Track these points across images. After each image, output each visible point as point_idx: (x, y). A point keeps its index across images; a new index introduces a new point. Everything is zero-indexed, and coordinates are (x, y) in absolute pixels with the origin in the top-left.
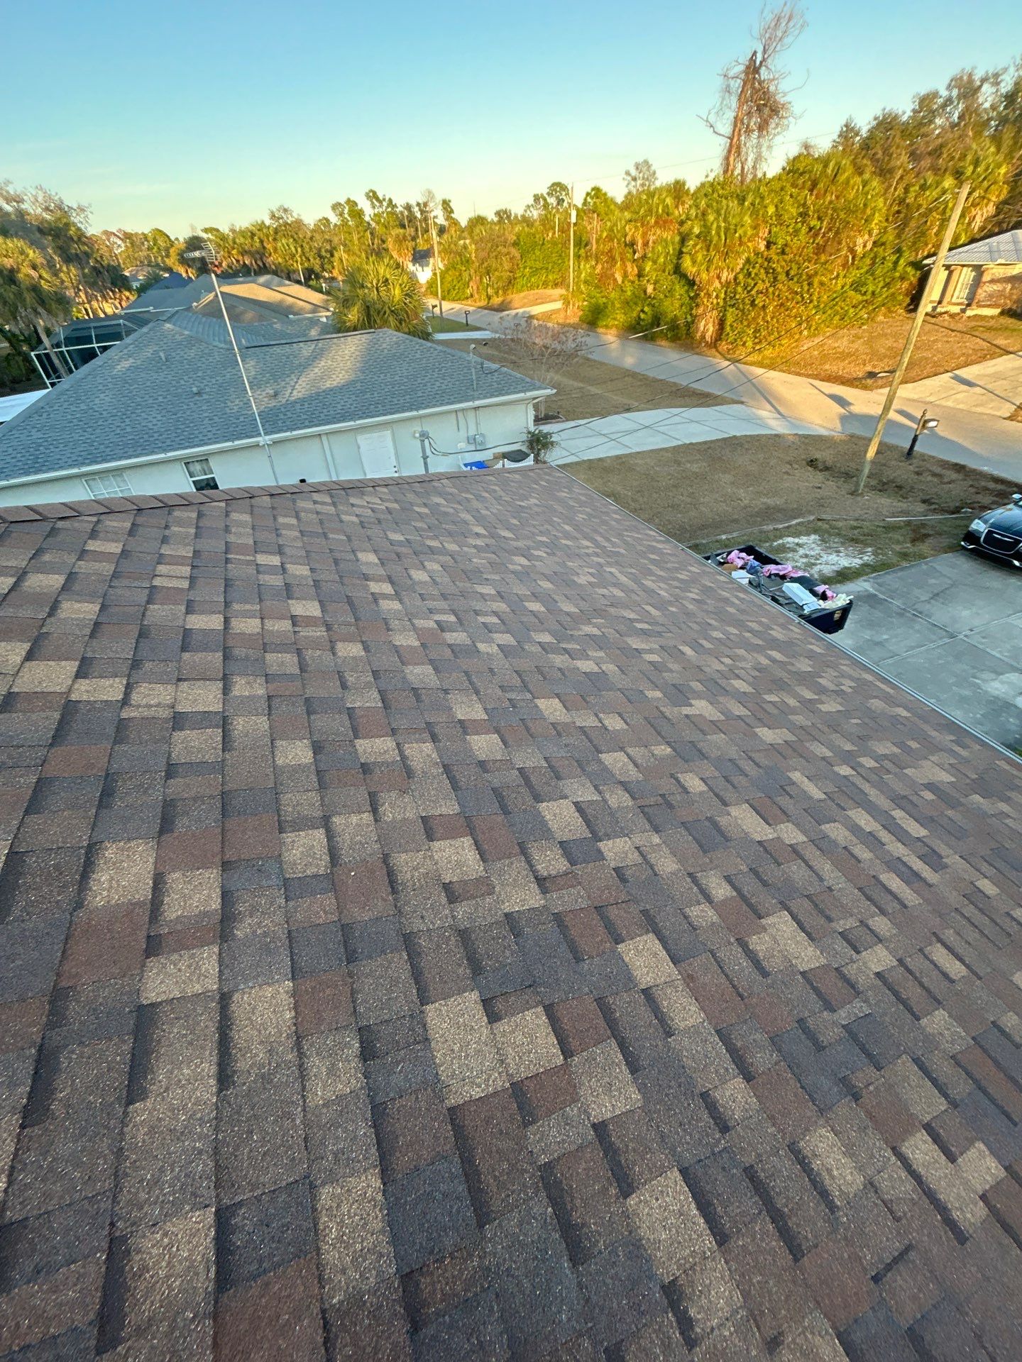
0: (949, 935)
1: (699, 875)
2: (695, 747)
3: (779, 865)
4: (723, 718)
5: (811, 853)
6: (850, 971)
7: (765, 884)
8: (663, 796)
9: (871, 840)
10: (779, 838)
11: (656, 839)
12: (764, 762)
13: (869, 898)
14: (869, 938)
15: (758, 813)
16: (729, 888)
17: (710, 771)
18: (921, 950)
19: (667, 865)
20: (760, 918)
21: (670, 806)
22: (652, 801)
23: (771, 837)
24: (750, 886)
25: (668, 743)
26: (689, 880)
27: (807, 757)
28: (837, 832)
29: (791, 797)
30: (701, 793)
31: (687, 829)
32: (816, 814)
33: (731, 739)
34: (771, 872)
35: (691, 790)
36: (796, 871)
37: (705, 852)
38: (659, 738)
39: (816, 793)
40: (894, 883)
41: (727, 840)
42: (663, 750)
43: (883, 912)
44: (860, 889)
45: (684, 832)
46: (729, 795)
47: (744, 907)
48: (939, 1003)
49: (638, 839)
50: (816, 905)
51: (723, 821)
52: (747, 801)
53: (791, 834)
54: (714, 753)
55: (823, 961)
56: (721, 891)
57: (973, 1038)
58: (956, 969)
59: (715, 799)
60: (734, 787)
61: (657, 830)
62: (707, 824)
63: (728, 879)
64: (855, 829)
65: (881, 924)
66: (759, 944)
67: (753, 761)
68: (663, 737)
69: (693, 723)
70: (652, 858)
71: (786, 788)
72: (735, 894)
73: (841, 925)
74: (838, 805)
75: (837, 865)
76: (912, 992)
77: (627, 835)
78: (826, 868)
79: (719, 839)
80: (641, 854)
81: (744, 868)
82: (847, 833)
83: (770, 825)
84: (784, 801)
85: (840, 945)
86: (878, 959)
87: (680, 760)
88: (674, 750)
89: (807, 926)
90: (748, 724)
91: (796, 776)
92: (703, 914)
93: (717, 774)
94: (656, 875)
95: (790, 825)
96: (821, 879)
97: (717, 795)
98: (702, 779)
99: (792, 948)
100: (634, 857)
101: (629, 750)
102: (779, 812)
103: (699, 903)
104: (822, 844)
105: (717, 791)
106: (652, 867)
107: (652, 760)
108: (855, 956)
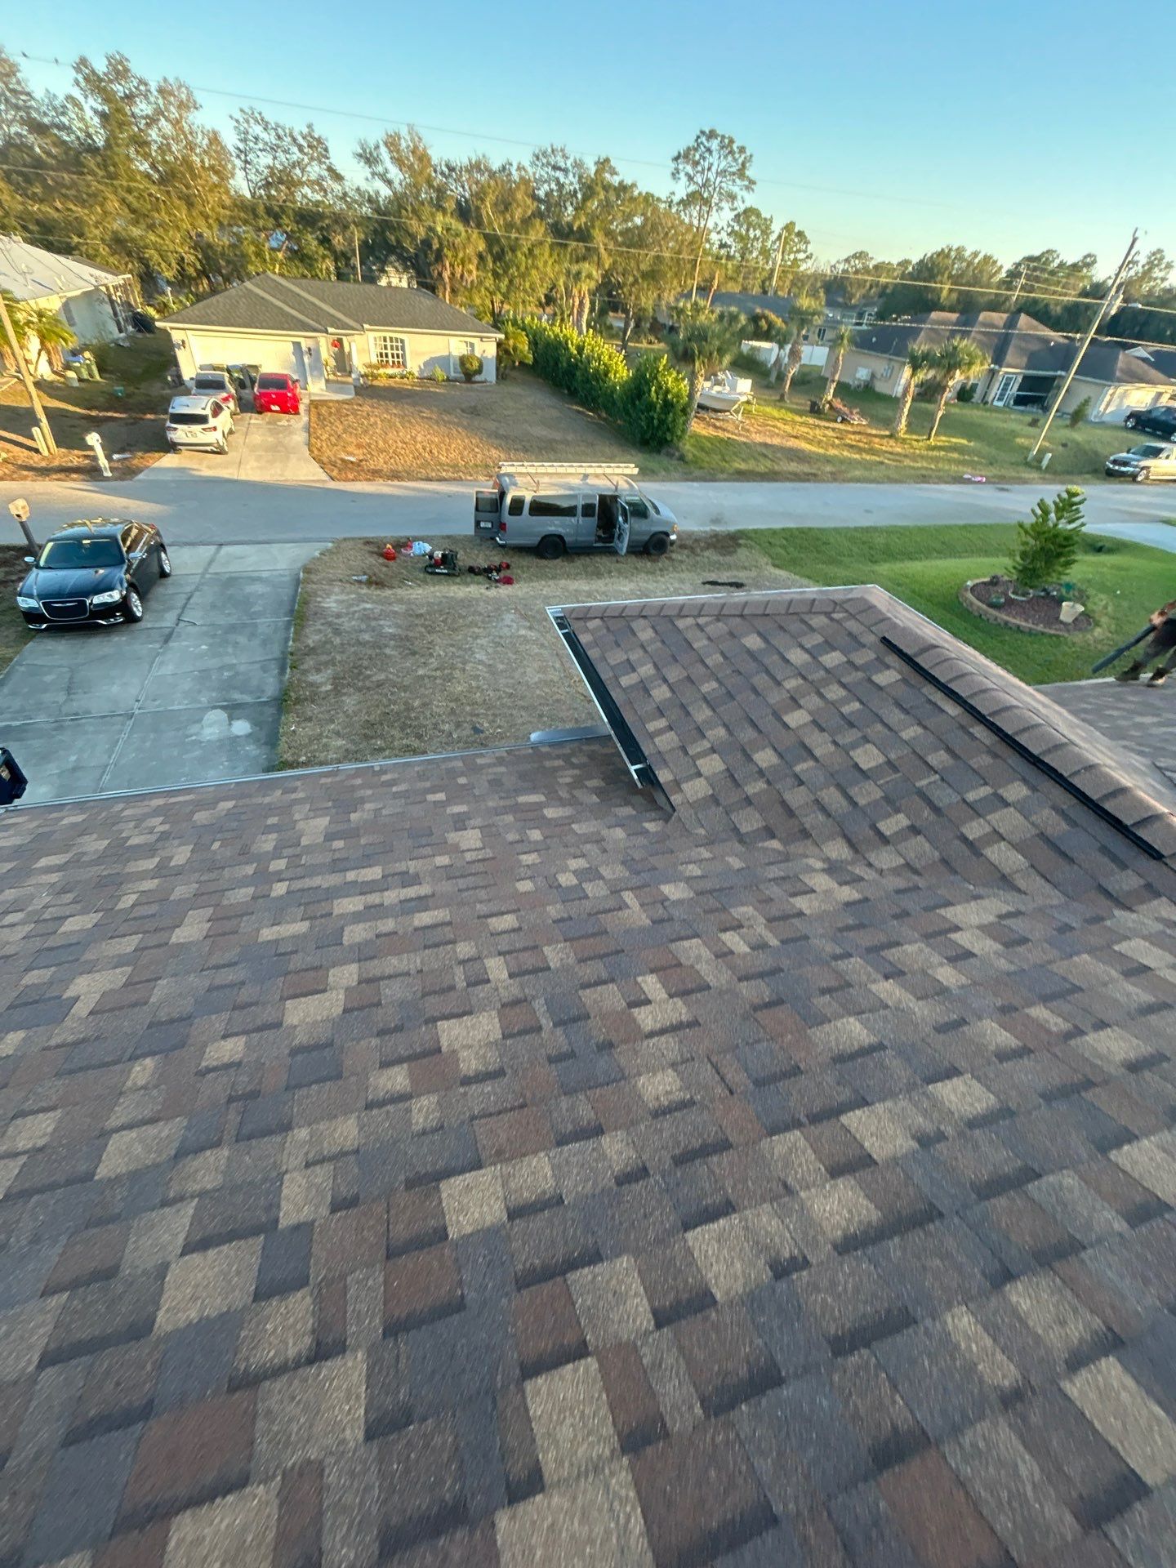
0: (482, 908)
1: (370, 1098)
2: (161, 1023)
3: (379, 1004)
4: (129, 969)
5: (375, 968)
6: (506, 996)
7: (399, 1029)
8: (231, 1100)
9: (373, 912)
10: (347, 989)
11: (302, 1134)
12: (231, 955)
13: (437, 945)
14: (477, 965)
15: (305, 995)
16: (396, 1069)
17: (218, 1022)
18: (492, 934)
19: (346, 1131)
20: (439, 1050)
21: (254, 1095)
22: (233, 1117)
23: (342, 996)
24: (400, 1044)
25: (134, 1058)
26: (375, 1112)
27: (243, 912)
28: (355, 934)
29: (296, 952)
30: (247, 1045)
31: (299, 1086)
32: (329, 939)
33: (175, 975)
34: (386, 1016)
35: (237, 1058)
36: (392, 991)
37: (339, 1076)
38: (118, 1067)
39: (302, 927)
40: (424, 918)
41: (330, 1044)
42: (143, 1071)
43: (453, 942)
44: (426, 947)
45: (304, 1092)
46: (267, 1015)
47: (425, 1061)
48: (536, 947)
49: (292, 1159)
50: (435, 992)
51: (301, 1038)
52: (283, 999)
53: (346, 975)
54: (187, 1005)
55: (494, 1013)
56: (398, 1079)
57: (565, 941)
58: (508, 921)
59: (266, 1034)
60: (256, 1004)
61: (286, 1127)
62: (299, 1058)
63: (386, 1064)
64: (357, 918)
65: (464, 949)
66: (470, 1064)
67: (224, 966)
68: (115, 1063)
69: (112, 1010)
70: (328, 1148)
71: (279, 952)
72: (405, 1066)
73: (461, 984)
74: (322, 916)
75: (397, 953)
76: (528, 959)
77: (281, 1176)
78: (394, 963)
79: (327, 1053)
80: (321, 1161)
81: (375, 1042)
82: (361, 926)
83: (324, 991)
84: (296, 962)
85: (481, 992)
86: (497, 968)
87: (176, 1052)
88: (152, 1054)
89: (455, 1011)
90: (159, 946)
91: (267, 934)
92: (424, 1111)
93: (225, 1016)
94: (357, 1151)
95: (331, 972)
96: (408, 974)
97: (259, 1029)
98: (225, 1037)
99: (478, 1035)
100: (322, 1174)
101: (113, 1122)
102: (312, 974)
103: (409, 1111)
104: (363, 953)
105: (250, 1026)
106: (343, 1154)
107: (155, 1092)
108: (493, 985)
